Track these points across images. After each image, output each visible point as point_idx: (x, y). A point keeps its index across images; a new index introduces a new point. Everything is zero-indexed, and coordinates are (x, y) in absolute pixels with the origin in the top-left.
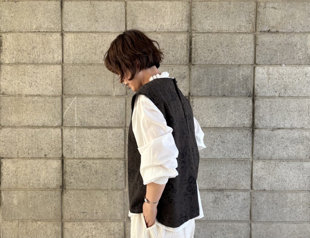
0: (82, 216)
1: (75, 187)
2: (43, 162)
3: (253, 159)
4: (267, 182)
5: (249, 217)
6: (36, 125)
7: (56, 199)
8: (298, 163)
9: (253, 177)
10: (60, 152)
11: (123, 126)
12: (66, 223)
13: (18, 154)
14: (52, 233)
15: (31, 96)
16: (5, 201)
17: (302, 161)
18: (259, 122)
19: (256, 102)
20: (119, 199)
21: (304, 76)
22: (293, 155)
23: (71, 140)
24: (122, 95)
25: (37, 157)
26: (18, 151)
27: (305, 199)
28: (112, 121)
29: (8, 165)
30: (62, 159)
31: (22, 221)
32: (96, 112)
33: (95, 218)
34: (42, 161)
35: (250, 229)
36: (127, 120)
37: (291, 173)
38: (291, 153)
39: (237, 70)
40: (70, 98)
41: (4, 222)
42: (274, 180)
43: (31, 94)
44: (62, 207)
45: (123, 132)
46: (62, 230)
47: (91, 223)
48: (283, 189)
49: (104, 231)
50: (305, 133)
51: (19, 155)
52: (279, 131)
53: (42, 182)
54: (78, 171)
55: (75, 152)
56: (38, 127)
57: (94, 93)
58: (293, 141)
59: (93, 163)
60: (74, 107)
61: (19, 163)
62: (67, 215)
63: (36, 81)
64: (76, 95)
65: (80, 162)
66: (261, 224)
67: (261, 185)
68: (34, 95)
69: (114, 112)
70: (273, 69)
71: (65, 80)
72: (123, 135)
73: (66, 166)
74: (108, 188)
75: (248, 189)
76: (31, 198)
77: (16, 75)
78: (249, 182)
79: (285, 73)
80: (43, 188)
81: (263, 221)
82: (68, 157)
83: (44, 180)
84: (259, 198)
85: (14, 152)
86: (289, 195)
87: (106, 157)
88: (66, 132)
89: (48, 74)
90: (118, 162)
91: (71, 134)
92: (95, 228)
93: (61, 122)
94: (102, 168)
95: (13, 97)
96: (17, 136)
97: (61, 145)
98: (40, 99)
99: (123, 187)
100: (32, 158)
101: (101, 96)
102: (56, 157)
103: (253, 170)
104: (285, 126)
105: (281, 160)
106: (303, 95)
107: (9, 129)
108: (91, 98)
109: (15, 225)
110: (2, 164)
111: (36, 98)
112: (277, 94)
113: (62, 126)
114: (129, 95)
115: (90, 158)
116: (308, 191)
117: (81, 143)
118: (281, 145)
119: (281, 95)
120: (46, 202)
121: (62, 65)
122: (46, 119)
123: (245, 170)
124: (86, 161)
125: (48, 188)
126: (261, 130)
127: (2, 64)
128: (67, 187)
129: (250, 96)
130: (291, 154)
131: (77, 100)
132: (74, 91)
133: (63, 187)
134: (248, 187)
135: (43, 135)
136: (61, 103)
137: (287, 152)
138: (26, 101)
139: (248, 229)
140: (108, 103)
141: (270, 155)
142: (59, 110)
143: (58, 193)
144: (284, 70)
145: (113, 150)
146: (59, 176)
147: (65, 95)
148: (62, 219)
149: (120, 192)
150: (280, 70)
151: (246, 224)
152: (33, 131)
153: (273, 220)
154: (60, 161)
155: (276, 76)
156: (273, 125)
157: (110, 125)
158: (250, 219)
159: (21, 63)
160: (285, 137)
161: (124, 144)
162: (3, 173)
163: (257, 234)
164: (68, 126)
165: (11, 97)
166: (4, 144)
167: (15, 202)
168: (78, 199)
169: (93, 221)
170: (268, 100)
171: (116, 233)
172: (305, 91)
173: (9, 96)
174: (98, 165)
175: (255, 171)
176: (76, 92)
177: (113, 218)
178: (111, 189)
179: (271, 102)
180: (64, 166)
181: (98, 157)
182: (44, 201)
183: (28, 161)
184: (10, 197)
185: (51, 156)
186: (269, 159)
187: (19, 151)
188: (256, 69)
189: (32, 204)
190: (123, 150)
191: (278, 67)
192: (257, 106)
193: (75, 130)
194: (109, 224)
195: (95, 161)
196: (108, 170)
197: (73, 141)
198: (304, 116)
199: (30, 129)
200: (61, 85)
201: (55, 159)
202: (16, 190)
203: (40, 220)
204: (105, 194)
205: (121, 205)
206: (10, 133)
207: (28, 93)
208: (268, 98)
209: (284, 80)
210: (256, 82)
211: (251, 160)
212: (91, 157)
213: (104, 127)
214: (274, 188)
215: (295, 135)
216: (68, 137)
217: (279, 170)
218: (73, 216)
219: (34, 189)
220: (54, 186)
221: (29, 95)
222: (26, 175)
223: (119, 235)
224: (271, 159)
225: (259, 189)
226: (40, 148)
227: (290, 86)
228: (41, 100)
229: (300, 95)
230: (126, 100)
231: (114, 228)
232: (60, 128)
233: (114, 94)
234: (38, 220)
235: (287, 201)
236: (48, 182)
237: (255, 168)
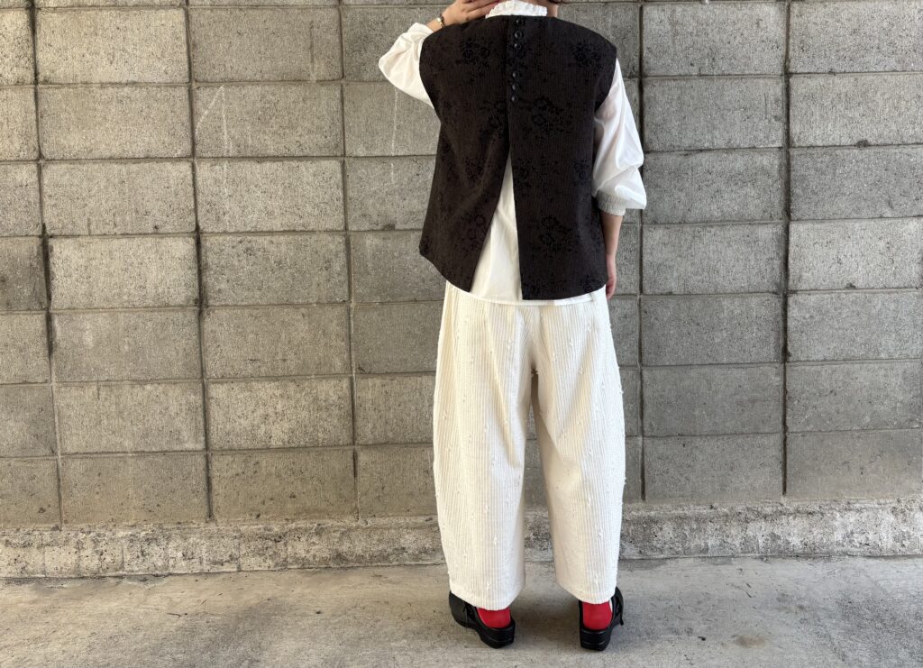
0: (250, 369)
1: (230, 302)
2: (150, 245)
3: (642, 223)
4: (675, 275)
5: (637, 357)
6: (131, 154)
7: (187, 330)
8: (746, 230)
9: (644, 265)
10: (192, 218)
11: (339, 154)
12: (212, 386)
13: (89, 225)
14: (181, 410)
15: (113, 84)
16: (64, 340)
17: (755, 224)
18: (654, 138)
19: (646, 90)
20: (338, 325)
21: (755, 27)
22: (734, 211)
23: (215, 189)
24: (333, 80)
25: (135, 232)
26: (89, 220)
27: (763, 311)
28: (311, 142)
29: (66, 253)
30: (198, 235)
31: (108, 384)
32: (272, 121)
33: (280, 372)
34: (149, 241)
35: (639, 383)
36: (346, 140)
37: (730, 252)
38: (729, 207)
39: (600, 14)
40: (208, 90)
41: (63, 389)
42: (690, 269)
43: (112, 81)
44: (200, 350)
45: (339, 169)
46: (204, 402)
47: (273, 384)
48: (711, 290)
49: (304, 403)
50: (760, 158)
51: (92, 227)
52: (700, 156)
53: (151, 290)
54: (236, 263)
55: (227, 218)
56: (136, 160)
57: (266, 77)
58: (735, 179)
59: (272, 242)
60: (220, 109)
61: (93, 247)
62: (213, 367)
63: (124, 50)
64: (223, 81)
65: (241, 242)
66: (664, 372)
67: (663, 283)
68: (120, 83)
69: (316, 121)
70: (684, 10)
71: (195, 46)
72: (339, 176)
73: (205, 252)
74: (311, 300)
75: (633, 292)
76: (126, 330)
77: (75, 36)
78: (636, 277)
79: (711, 21)
80: (154, 307)
81: (667, 364)
82: (210, 231)
83: (156, 287)
84: (659, 312)
85: (79, 222)
86: (726, 303)
87: (302, 228)
88: (204, 170)
89: (152, 30)
90: (330, 239)
91: (214, 175)
92: (281, 396)
93: (189, 147)
94: (292, 254)
95: (71, 90)
96: (85, 183)
97: (193, 202)
98: (137, 93)
99: (346, 298)
100: (124, 235)
101: (282, 83)
102: (183, 231)
103: (644, 247)
104: (713, 143)
105: (707, 223)
106: (753, 72)
107: (64, 166)
108: (259, 88)
109: (91, 394)
110: (52, 250)
111: (126, 89)
112: (694, 71)
113: (192, 156)
114: (349, 78)
115: (262, 232)
116: (768, 291)
117: (239, 197)
118: (705, 188)
119: (703, 73)
120: (164, 339)
121: (184, 9)
122: (153, 141)
123: (626, 250)
124: (254, 238)
125: (167, 305)
126: (660, 156)
127: (39, 9)
128: (211, 302)
129: (633, 77)
130: (730, 210)
131: (227, 93)
132: (219, 74)
133: (201, 302)
134: (634, 289)
135: (149, 178)
136: (187, 102)
137: (720, 204)
138: (103, 97)
139: (634, 382)
140: (301, 99)
141: (680, 213)
142: (185, 117)
143: (191, 316)
144: (708, 13)
145: (316, 212)
146: (191, 275)
147: (196, 81)
148: (202, 377)
149: (340, 310)
150: (700, 13)
151: (631, 373)
152: (124, 170)
153: (690, 362)
154: (192, 241)
155: (691, 27)
156: (686, 143)
157: (307, 152)
158: (641, 361)
159: (86, 6)
160: (714, 169)
161: (341, 195)
162: (56, 273)
163: (656, 394)
164: (207, 155)
165: (66, 89)
166: (53, 202)
167: (89, 340)
168: (240, 330)
169: (277, 378)
170: (673, 83)
171: (332, 405)
172: (756, 62)
173: (61, 86)
174: (283, 248)
175: (649, 251)
176: (222, 75)
177: (324, 370)
178: (317, 303)
179: (681, 88)
180: (203, 251)
181: (282, 229)
182: (157, 336)
183: (116, 242)
184: (75, 329)
185: (169, 228)
186: (680, 223)
187: (93, 219)
188: (645, 12)
189: (129, 343)
190: (342, 211)
191: (695, 6)
192: (649, 99)
193: (225, 166)
194: (314, 385)
195: (275, 239)
196: (308, 259)
197: (220, 191)
198: (756, 120)
199: (115, 166)
200: (184, 58)
201: (179, 237)
202: (88, 313)
203: (152, 381)
204: (303, 315)
205: (343, 340)
206: (67, 176)
207: (105, 80)
208: (675, 80)
209: (710, 35)
210: (646, 44)
211: (639, 226)
212: (265, 229)
213: (292, 158)
214: (690, 288)
215: (738, 165)
216: (209, 183)
217: (701, 245)
218: (228, 369)
219: (131, 308)
220: (180, 300)
221: (110, 83)
222: (111, 275)
223: (340, 409)
224: (685, 222)
225: (657, 291)
226: (142, 211)
227: (723, 51)
228: (138, 95)
229: (747, 72)
230: (342, 91)
231: (327, 394)
232: (188, 161)
233: (314, 78)
234: (146, 382)
235: (722, 316)
236: (166, 290)
237: (648, 243)
